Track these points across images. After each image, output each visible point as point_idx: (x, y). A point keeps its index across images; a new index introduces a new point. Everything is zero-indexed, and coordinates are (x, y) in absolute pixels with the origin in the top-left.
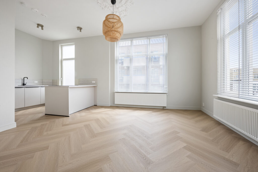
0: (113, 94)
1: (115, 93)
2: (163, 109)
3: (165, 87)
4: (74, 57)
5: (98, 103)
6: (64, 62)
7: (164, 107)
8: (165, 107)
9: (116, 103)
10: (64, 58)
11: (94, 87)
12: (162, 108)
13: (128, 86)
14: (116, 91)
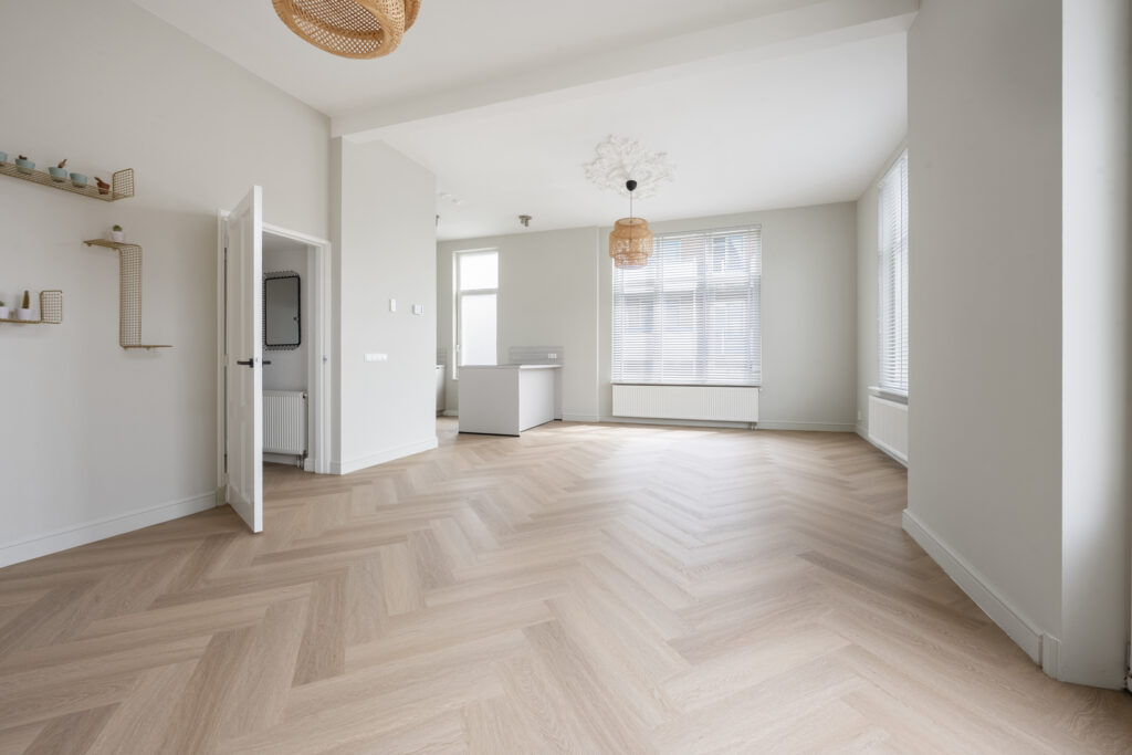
0: (609, 388)
1: (614, 387)
2: (750, 428)
3: (755, 368)
4: (494, 285)
5: (564, 413)
6: (465, 301)
7: (751, 423)
8: (755, 424)
9: (614, 414)
10: (464, 287)
11: (554, 369)
12: (745, 426)
13: (648, 365)
14: (614, 379)
